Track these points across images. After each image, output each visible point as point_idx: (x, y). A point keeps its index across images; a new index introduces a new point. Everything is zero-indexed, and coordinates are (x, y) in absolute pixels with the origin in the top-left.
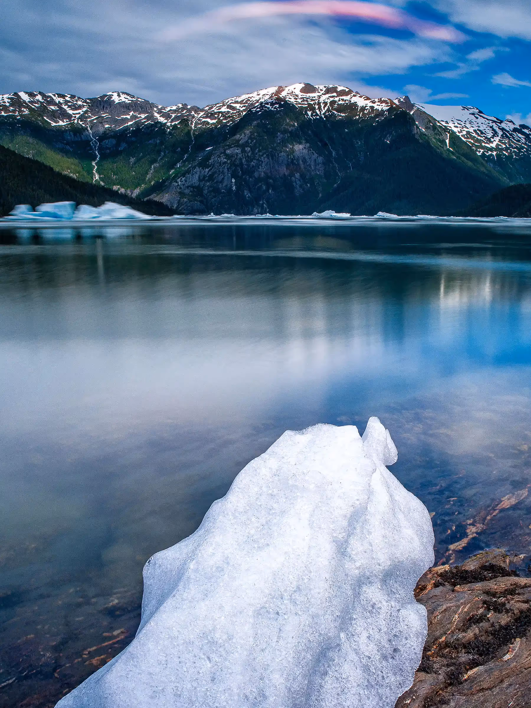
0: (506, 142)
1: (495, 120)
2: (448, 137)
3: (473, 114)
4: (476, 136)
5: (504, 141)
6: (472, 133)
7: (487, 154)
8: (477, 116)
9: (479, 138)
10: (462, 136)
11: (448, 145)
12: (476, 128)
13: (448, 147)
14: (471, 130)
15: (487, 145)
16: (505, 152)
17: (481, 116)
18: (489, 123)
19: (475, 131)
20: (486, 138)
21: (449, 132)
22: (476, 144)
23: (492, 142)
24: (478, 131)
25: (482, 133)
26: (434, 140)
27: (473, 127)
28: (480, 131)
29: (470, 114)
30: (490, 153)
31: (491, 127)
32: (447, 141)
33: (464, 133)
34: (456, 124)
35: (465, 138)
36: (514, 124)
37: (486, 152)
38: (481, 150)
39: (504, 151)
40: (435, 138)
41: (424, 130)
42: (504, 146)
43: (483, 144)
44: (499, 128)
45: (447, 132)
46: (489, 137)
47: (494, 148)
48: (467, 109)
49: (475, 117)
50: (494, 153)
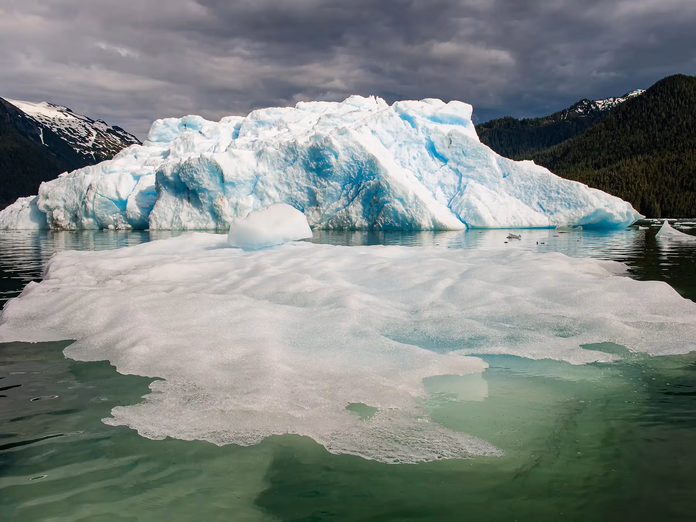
0: (103, 142)
1: (87, 120)
2: (42, 132)
3: (61, 111)
4: (69, 134)
5: (100, 141)
6: (64, 131)
7: (85, 154)
9: (73, 136)
12: (68, 126)
13: (43, 143)
14: (63, 128)
15: (82, 144)
16: (103, 153)
18: (81, 122)
19: (66, 129)
20: (80, 137)
23: (87, 142)
25: (75, 132)
27: (63, 125)
29: (58, 111)
30: (87, 152)
31: (83, 126)
36: (106, 125)
37: (83, 151)
39: (102, 151)
42: (101, 146)
44: (92, 128)
46: (83, 136)
47: (91, 148)
48: (54, 106)
49: (64, 114)
50: (92, 153)
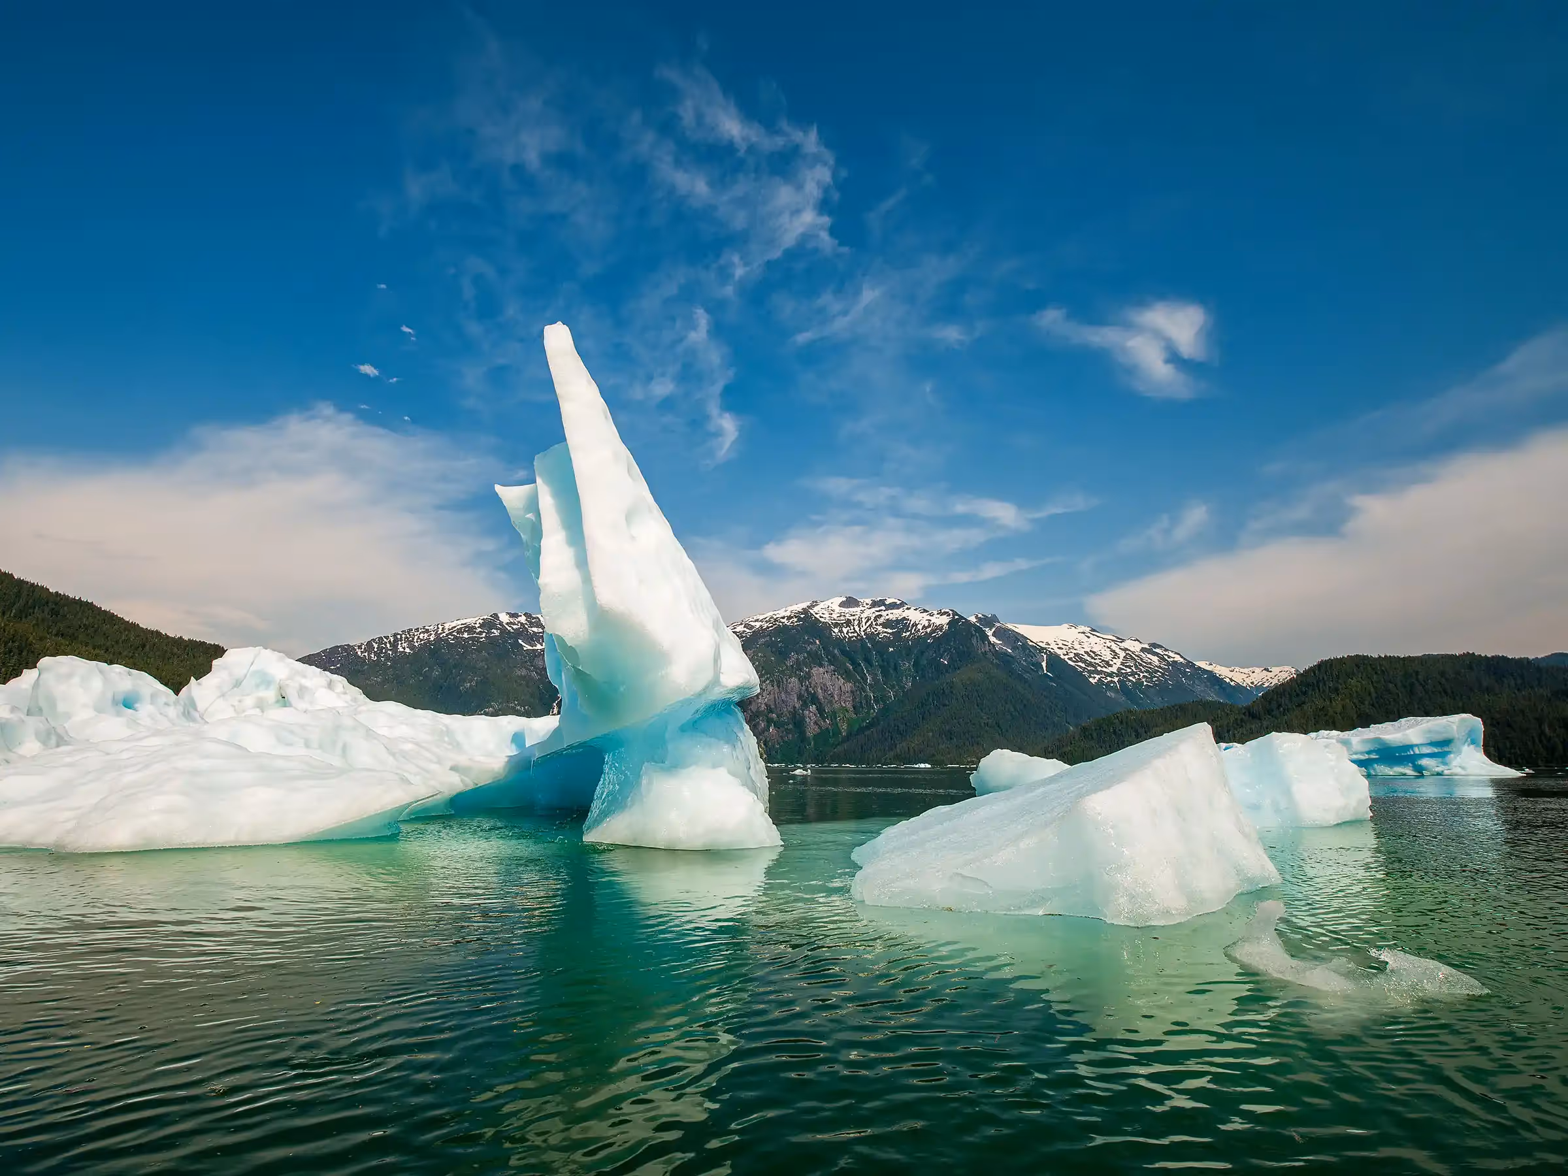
8: (1089, 635)
10: (1068, 659)
11: (1045, 669)
17: (1094, 635)
21: (1046, 653)
22: (1089, 669)
24: (1091, 653)
26: (1024, 663)
28: (1094, 652)
32: (1044, 664)
33: (1072, 655)
34: (1060, 646)
35: (1074, 662)
38: (1095, 676)
40: (1025, 661)
41: (1010, 651)
43: (1099, 669)
45: (1043, 652)
